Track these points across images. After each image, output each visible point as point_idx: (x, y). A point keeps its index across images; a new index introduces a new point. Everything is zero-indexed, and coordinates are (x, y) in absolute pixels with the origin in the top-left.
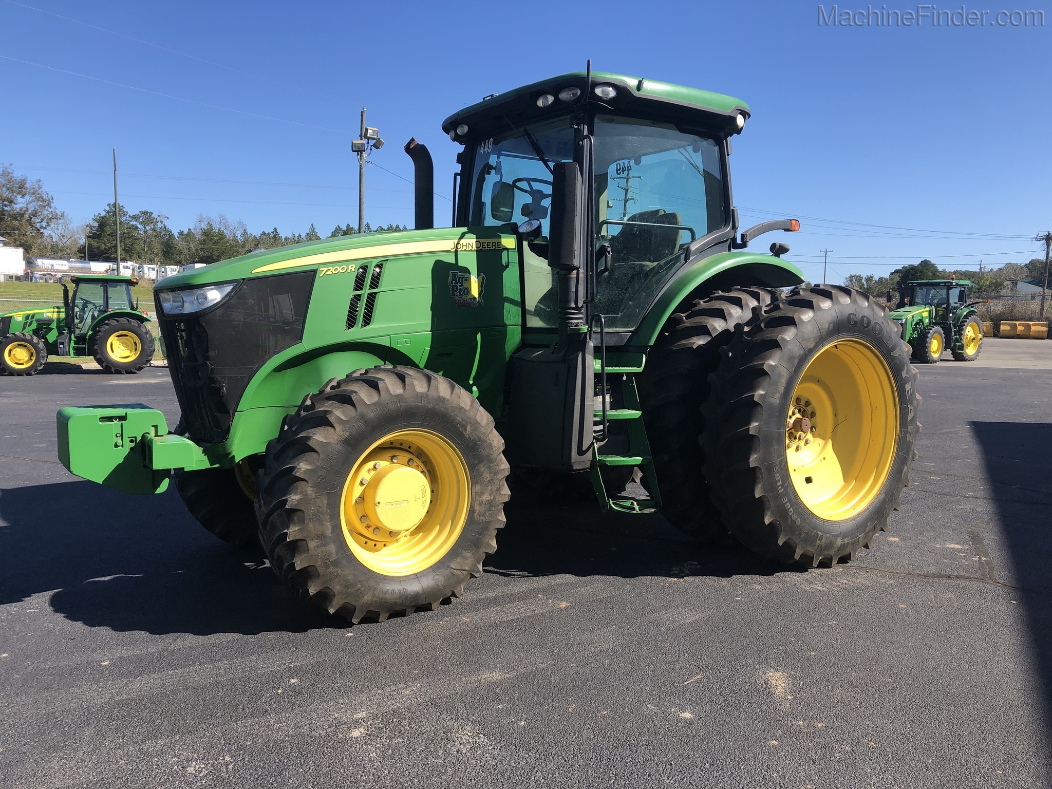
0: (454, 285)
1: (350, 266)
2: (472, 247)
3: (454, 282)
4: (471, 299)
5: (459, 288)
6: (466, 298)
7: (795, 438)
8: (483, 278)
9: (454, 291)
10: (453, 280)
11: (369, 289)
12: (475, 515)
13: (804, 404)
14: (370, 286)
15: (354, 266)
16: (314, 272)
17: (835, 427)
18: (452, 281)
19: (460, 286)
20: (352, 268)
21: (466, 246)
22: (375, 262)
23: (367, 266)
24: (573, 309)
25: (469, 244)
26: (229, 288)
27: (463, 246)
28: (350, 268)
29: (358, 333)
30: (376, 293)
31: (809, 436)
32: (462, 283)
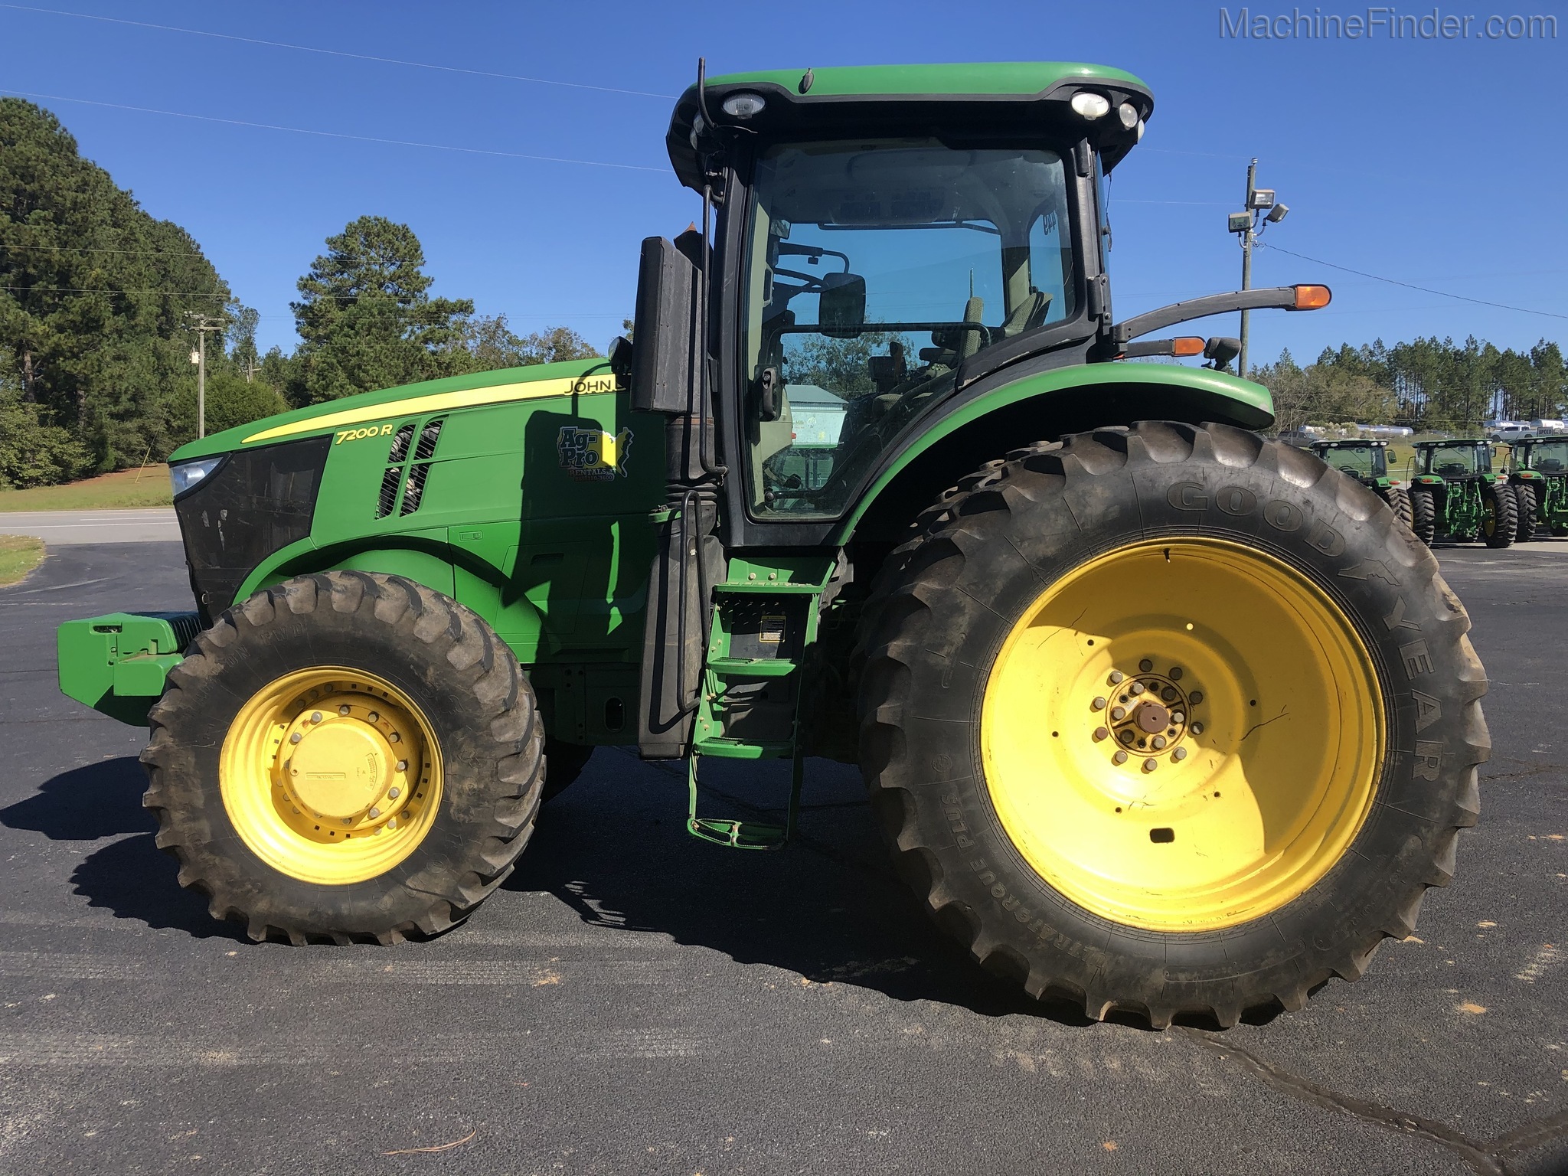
0: (567, 447)
1: (384, 427)
2: (609, 388)
3: (567, 443)
4: (601, 469)
5: (577, 452)
6: (589, 467)
7: (1142, 743)
8: (628, 436)
9: (566, 457)
10: (565, 440)
11: (415, 458)
12: (452, 811)
13: (1167, 675)
14: (417, 453)
15: (391, 426)
16: (331, 436)
17: (1253, 730)
18: (564, 442)
19: (578, 449)
20: (387, 429)
21: (597, 386)
22: (425, 420)
23: (414, 426)
24: (680, 482)
25: (602, 382)
26: (214, 464)
27: (589, 386)
28: (384, 430)
29: (395, 524)
30: (428, 465)
31: (1188, 743)
32: (584, 445)
